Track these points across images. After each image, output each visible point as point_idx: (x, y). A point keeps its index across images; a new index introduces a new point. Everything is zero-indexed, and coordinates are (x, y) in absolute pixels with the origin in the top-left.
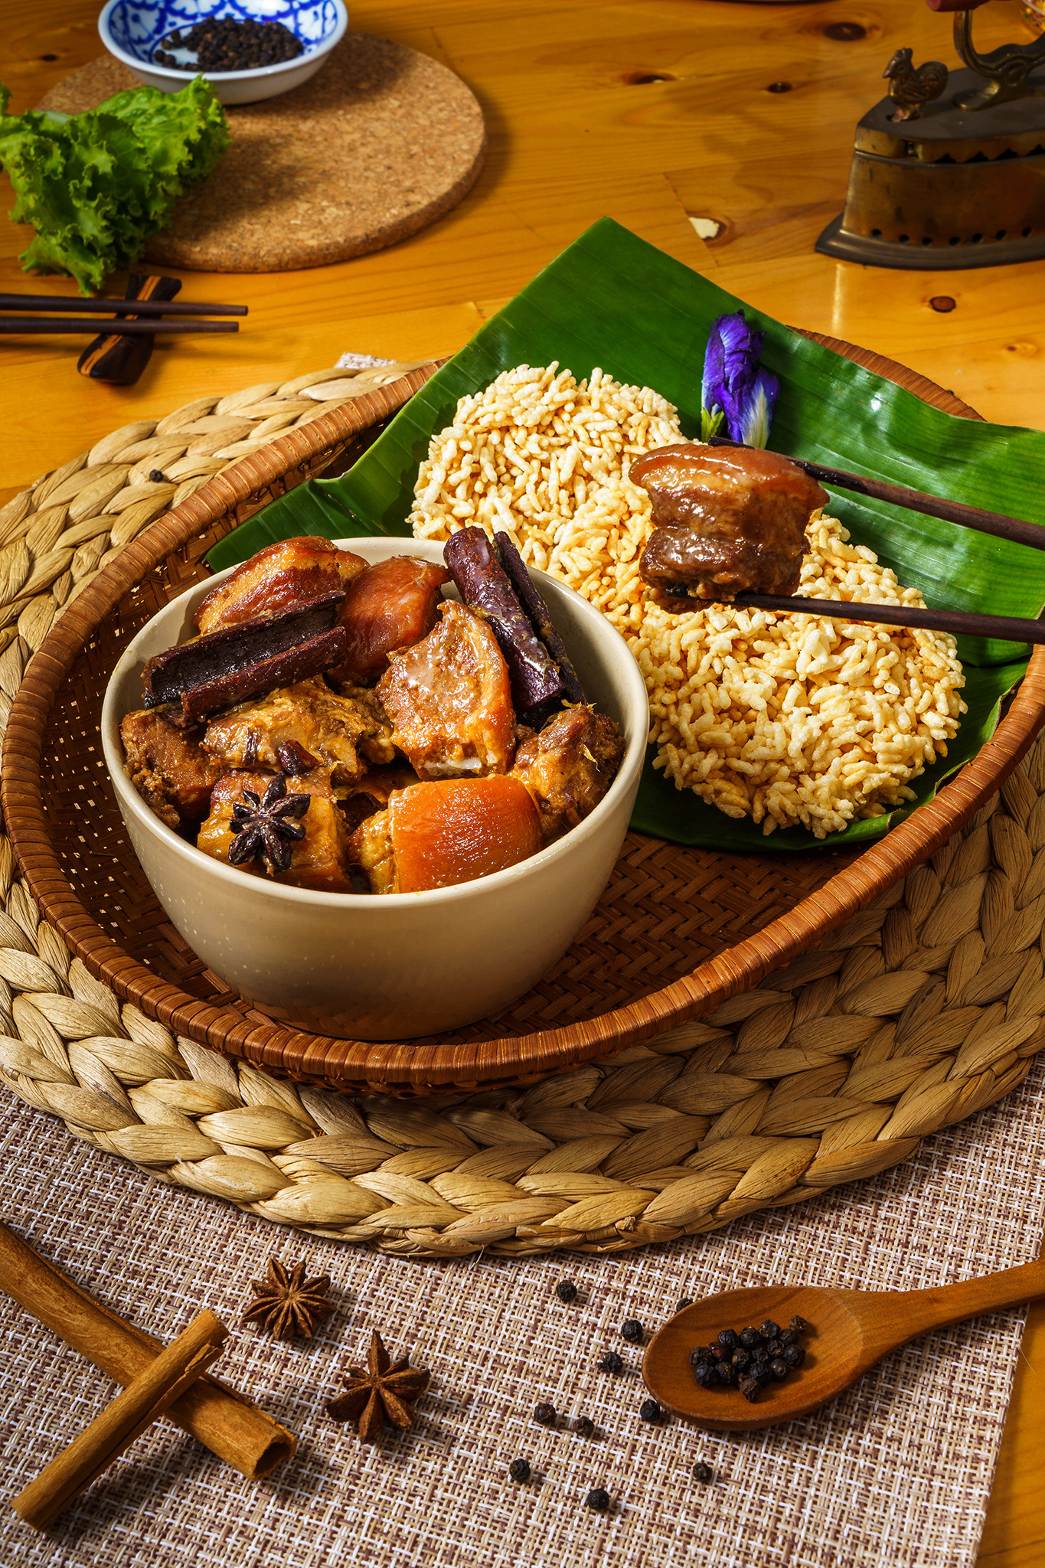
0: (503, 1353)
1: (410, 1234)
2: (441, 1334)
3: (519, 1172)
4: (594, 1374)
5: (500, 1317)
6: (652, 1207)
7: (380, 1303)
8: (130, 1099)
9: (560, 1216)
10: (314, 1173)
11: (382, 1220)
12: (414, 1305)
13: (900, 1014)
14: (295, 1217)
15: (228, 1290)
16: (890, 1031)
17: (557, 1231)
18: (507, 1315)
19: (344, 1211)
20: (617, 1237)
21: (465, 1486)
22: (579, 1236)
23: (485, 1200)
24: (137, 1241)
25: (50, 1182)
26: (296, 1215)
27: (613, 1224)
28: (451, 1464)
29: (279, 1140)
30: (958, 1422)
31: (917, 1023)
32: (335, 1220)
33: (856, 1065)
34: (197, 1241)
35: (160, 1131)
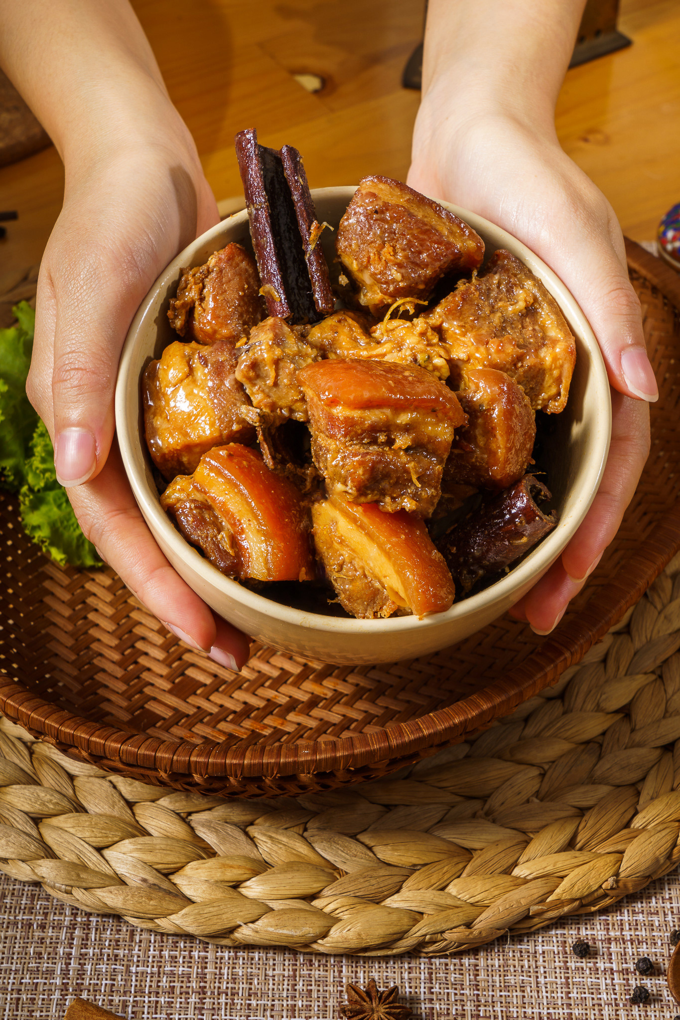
0: (551, 1011)
1: (446, 935)
2: (498, 1009)
3: (512, 865)
4: (628, 1007)
5: (537, 983)
6: (624, 865)
7: (440, 997)
8: (175, 884)
9: (558, 891)
10: (352, 906)
11: (420, 930)
14: (353, 946)
17: (560, 903)
18: (541, 980)
19: (391, 931)
20: (605, 896)
22: (577, 903)
23: (497, 893)
24: (223, 1000)
25: (128, 971)
26: (354, 944)
27: (600, 887)
29: (314, 887)
32: (386, 940)
34: (271, 986)
35: (215, 904)
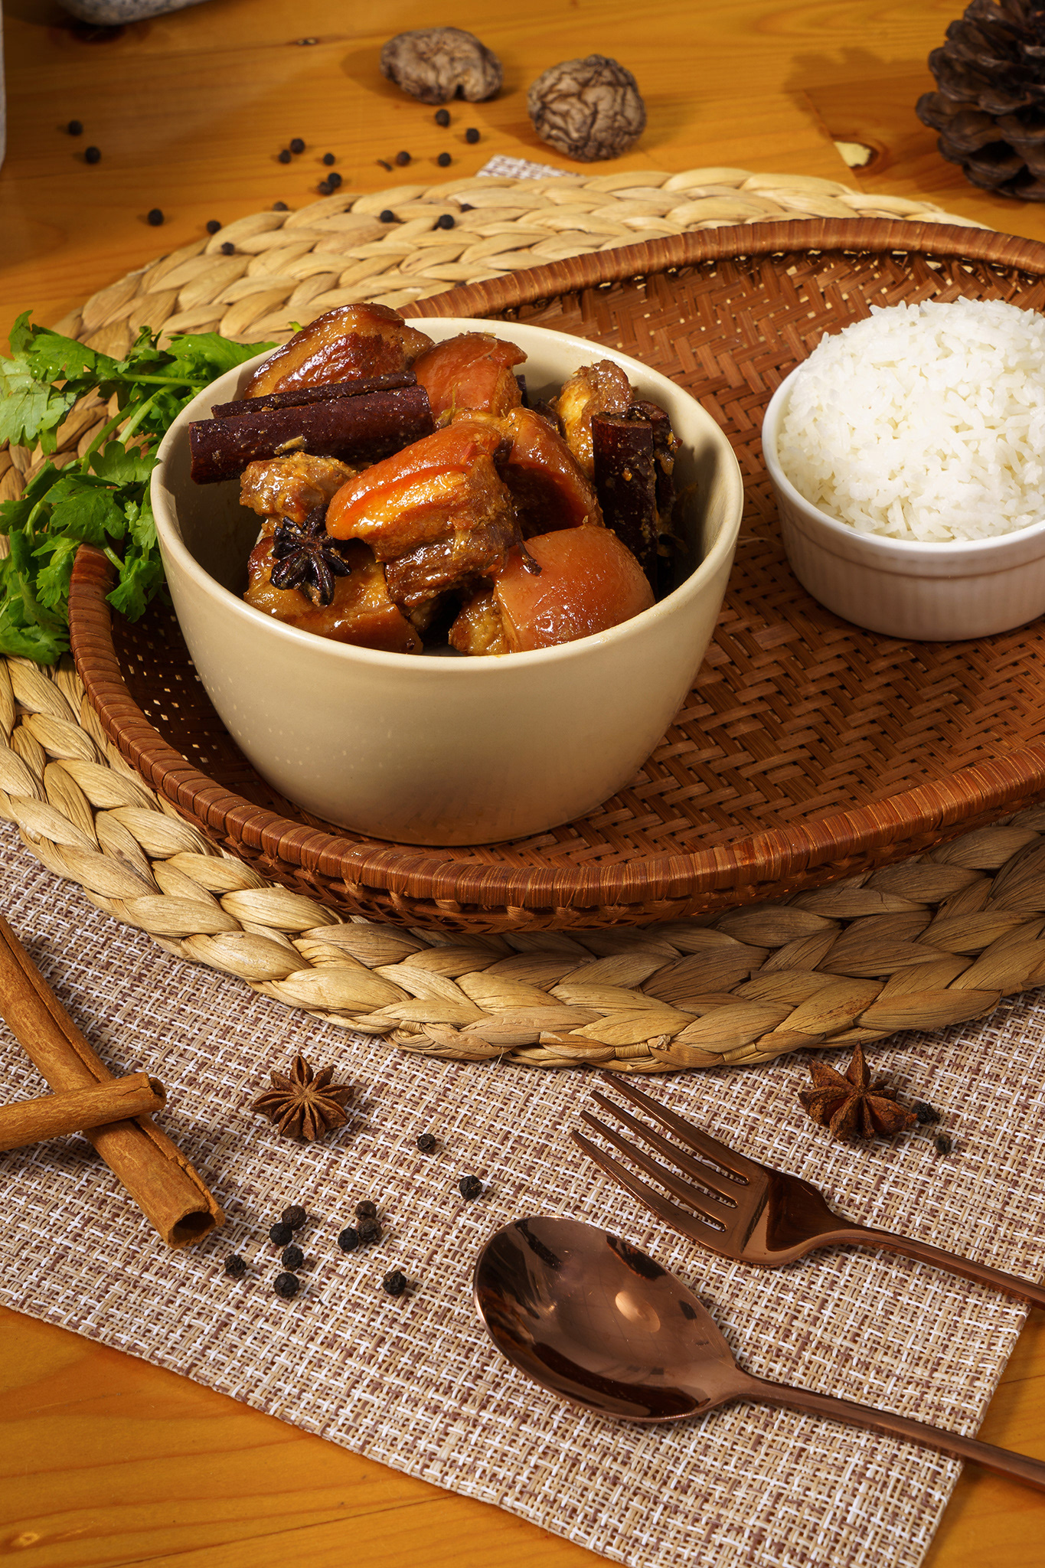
1: (426, 1029)
3: (554, 980)
5: (528, 1101)
6: (691, 1028)
8: (153, 870)
9: (589, 1027)
10: (335, 959)
11: (402, 1012)
12: (438, 1082)
13: (998, 870)
14: (307, 1000)
15: (245, 1049)
16: (984, 887)
17: (584, 1042)
19: (359, 998)
21: (467, 1254)
22: (607, 1050)
23: (512, 1004)
24: (156, 995)
26: (310, 998)
27: (646, 1041)
28: (455, 1233)
29: (302, 923)
30: (1005, 1245)
31: (1016, 880)
32: (350, 1006)
33: (940, 915)
35: (179, 902)
